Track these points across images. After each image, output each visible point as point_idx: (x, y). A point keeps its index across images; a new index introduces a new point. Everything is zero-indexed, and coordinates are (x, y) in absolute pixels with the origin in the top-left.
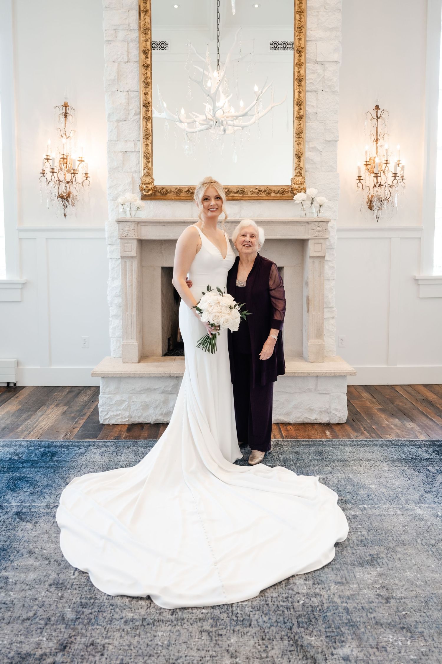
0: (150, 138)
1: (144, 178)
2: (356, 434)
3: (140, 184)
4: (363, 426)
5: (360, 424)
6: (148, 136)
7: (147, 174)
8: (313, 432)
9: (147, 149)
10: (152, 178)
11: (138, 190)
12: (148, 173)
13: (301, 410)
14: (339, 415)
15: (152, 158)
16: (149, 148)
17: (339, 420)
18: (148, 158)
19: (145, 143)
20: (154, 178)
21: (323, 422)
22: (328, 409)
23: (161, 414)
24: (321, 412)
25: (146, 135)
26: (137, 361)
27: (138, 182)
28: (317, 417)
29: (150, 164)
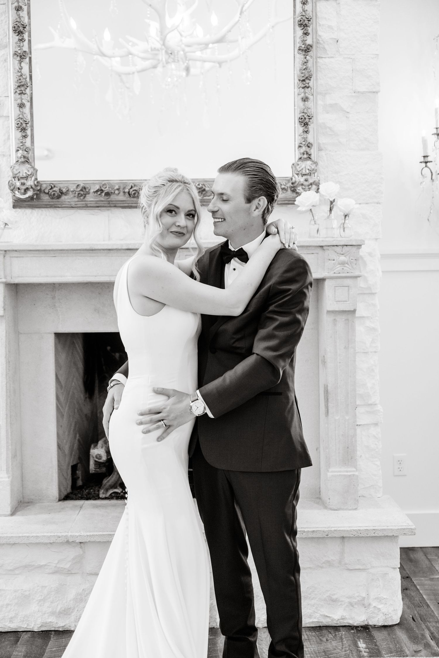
0: (28, 91)
1: (17, 167)
2: (415, 647)
3: (10, 179)
4: (429, 630)
5: (424, 627)
6: (23, 89)
7: (23, 160)
8: (334, 643)
9: (23, 113)
10: (33, 168)
11: (7, 190)
12: (24, 157)
13: (313, 602)
14: (384, 610)
15: (32, 130)
16: (27, 110)
17: (385, 620)
18: (24, 130)
19: (19, 101)
20: (36, 167)
21: (355, 624)
22: (364, 599)
23: (53, 613)
24: (351, 604)
25: (19, 86)
26: (9, 513)
27: (8, 176)
28: (345, 614)
29: (28, 140)
